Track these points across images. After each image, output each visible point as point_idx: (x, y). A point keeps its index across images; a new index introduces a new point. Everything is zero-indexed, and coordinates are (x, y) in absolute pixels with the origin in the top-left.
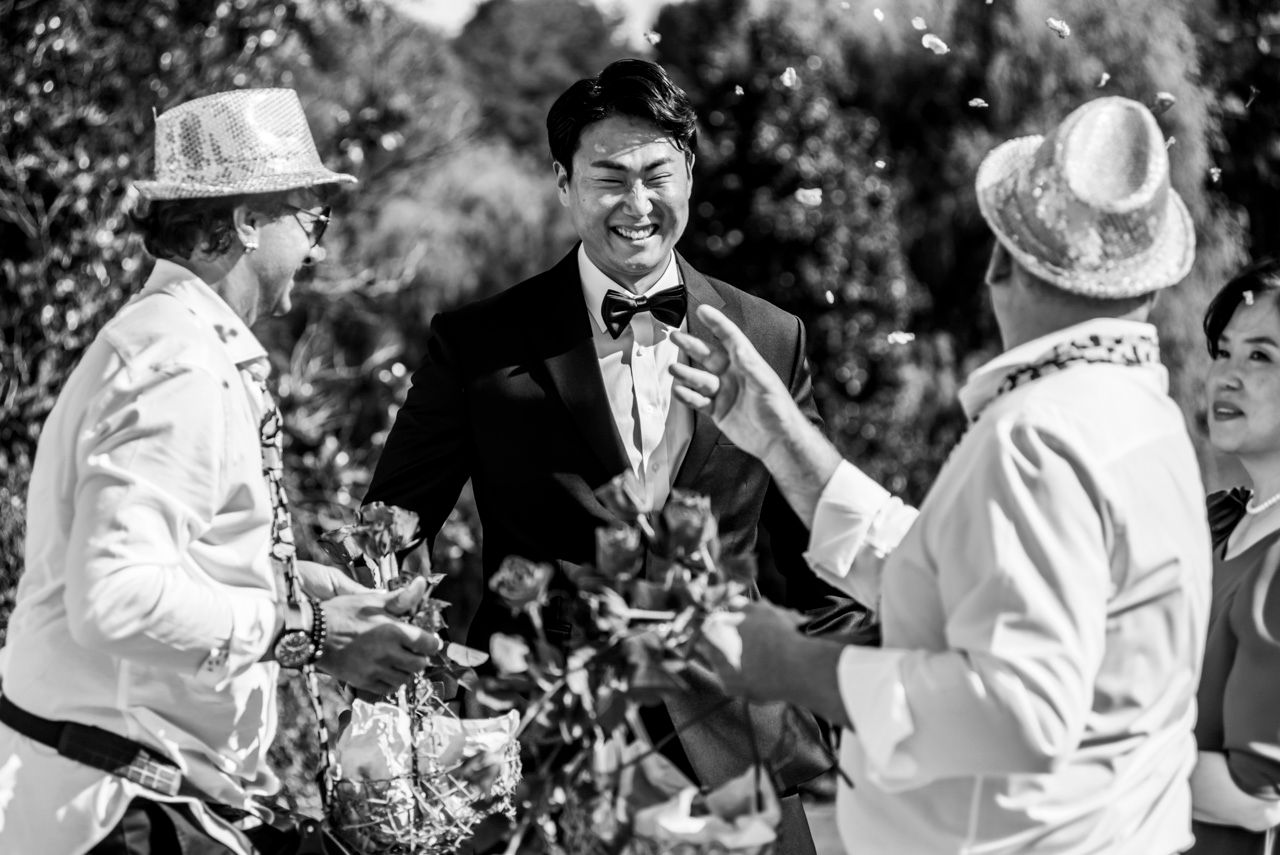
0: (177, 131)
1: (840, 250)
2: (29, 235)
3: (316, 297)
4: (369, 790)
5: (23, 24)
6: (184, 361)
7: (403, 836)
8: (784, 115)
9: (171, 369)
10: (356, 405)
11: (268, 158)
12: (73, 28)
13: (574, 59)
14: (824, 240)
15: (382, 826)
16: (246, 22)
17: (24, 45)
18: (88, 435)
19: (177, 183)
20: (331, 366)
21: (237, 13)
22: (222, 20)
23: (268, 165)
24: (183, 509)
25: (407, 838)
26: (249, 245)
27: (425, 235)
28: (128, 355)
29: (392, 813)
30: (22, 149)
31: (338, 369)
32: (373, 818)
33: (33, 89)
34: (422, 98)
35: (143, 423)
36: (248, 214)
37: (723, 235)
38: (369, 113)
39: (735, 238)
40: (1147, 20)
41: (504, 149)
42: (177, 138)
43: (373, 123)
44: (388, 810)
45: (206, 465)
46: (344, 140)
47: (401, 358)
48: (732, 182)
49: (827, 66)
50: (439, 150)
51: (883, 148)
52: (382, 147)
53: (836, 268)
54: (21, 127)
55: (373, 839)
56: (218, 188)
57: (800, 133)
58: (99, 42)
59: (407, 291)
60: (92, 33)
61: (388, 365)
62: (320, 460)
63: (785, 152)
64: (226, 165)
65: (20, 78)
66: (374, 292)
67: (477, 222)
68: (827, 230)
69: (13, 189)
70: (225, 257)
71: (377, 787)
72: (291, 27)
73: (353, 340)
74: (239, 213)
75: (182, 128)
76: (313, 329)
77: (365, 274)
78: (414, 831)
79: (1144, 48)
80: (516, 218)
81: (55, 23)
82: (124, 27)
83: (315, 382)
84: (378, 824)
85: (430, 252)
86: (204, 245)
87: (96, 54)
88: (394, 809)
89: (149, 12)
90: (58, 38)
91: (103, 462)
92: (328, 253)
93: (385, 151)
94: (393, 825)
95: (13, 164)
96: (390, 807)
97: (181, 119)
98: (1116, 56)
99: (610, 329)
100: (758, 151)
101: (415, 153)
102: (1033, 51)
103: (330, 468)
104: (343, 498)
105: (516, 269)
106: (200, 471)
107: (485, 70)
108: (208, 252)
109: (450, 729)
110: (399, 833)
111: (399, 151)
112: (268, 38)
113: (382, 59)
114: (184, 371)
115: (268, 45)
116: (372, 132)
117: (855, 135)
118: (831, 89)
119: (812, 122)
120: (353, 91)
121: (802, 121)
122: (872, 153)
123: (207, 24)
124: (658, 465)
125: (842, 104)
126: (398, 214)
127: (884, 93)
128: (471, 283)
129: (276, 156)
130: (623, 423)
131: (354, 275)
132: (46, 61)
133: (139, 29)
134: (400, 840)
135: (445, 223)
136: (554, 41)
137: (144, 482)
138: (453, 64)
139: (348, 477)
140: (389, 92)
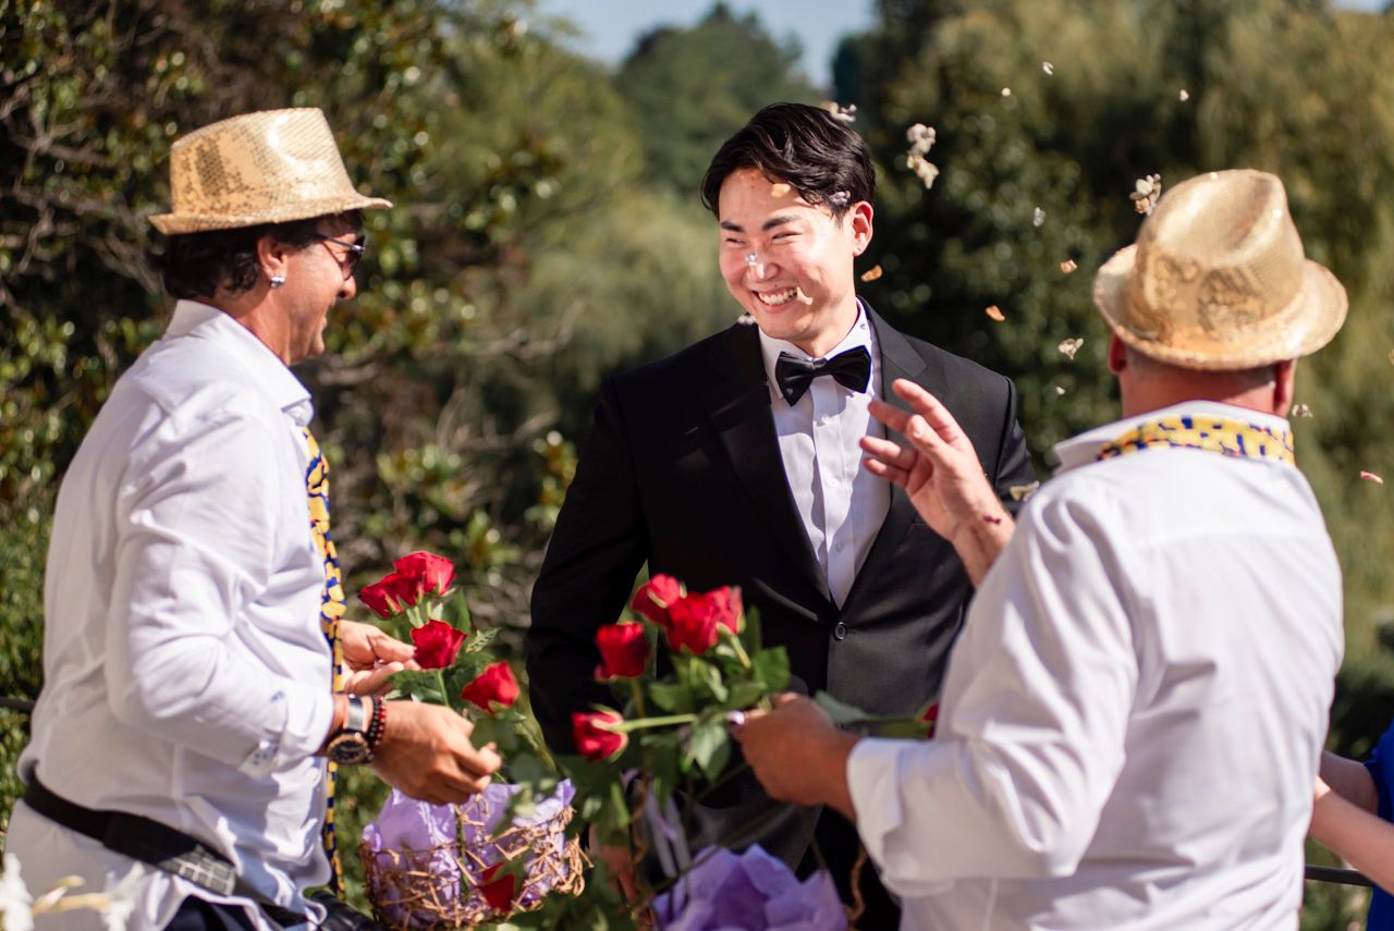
0: (193, 157)
1: (1038, 307)
2: (149, 291)
3: (463, 359)
4: (410, 862)
5: (144, 61)
6: (234, 408)
7: (446, 912)
8: (976, 159)
9: (219, 417)
10: (508, 477)
11: (293, 184)
12: (198, 64)
13: (744, 97)
14: (1020, 296)
15: (424, 901)
16: (387, 58)
17: (144, 83)
18: (130, 489)
19: (195, 214)
20: (481, 434)
21: (377, 49)
22: (361, 57)
23: (293, 191)
24: (234, 570)
25: (451, 914)
26: (275, 279)
27: (583, 291)
28: (170, 404)
29: (435, 886)
30: (142, 197)
31: (487, 438)
32: (414, 891)
33: (154, 131)
34: (580, 141)
35: (190, 477)
36: (274, 246)
37: (909, 291)
38: (523, 158)
39: (922, 293)
40: (1373, 54)
41: (669, 196)
42: (193, 166)
43: (527, 169)
44: (431, 884)
45: (259, 521)
46: (494, 188)
47: (557, 427)
48: (919, 232)
49: (1022, 105)
50: (598, 199)
51: (1085, 195)
52: (536, 195)
53: (1034, 327)
54: (141, 173)
55: (414, 915)
56: (239, 218)
57: (993, 179)
58: (227, 80)
59: (562, 352)
60: (219, 70)
61: (543, 434)
62: (468, 537)
63: (977, 200)
64: (247, 192)
65: (139, 120)
66: (527, 354)
67: (640, 277)
68: (1023, 284)
69: (133, 241)
70: (251, 292)
71: (418, 858)
72: (438, 63)
73: (504, 405)
74: (264, 244)
75: (198, 154)
76: (462, 395)
77: (517, 334)
78: (459, 906)
79: (1370, 85)
80: (682, 272)
81: (178, 59)
82: (253, 64)
83: (462, 452)
84: (420, 899)
85: (588, 310)
86: (228, 282)
87: (224, 94)
88: (436, 882)
89: (281, 47)
90: (182, 75)
91: (145, 518)
92: (477, 311)
93: (539, 198)
94: (436, 899)
95: (133, 213)
96: (432, 880)
97: (197, 145)
98: (1339, 93)
99: (786, 395)
100: (947, 198)
101: (572, 201)
102: (1249, 88)
103: (480, 547)
104: (494, 579)
105: (682, 329)
106: (252, 528)
107: (647, 111)
108: (232, 288)
109: (496, 796)
110: (443, 909)
111: (555, 198)
112: (412, 75)
113: (535, 98)
114: (235, 419)
115: (411, 84)
116: (526, 178)
117: (1054, 181)
118: (1028, 131)
119: (1006, 167)
120: (504, 134)
121: (997, 166)
122: (1072, 199)
123: (344, 60)
124: (842, 545)
125: (1040, 146)
126: (555, 267)
127: (1085, 134)
128: (633, 343)
129: (301, 182)
130: (802, 497)
131: (505, 335)
132: (168, 100)
133: (270, 66)
134: (444, 916)
135: (603, 278)
136: (724, 78)
137: (193, 540)
138: (612, 102)
139: (499, 556)
140: (544, 134)
